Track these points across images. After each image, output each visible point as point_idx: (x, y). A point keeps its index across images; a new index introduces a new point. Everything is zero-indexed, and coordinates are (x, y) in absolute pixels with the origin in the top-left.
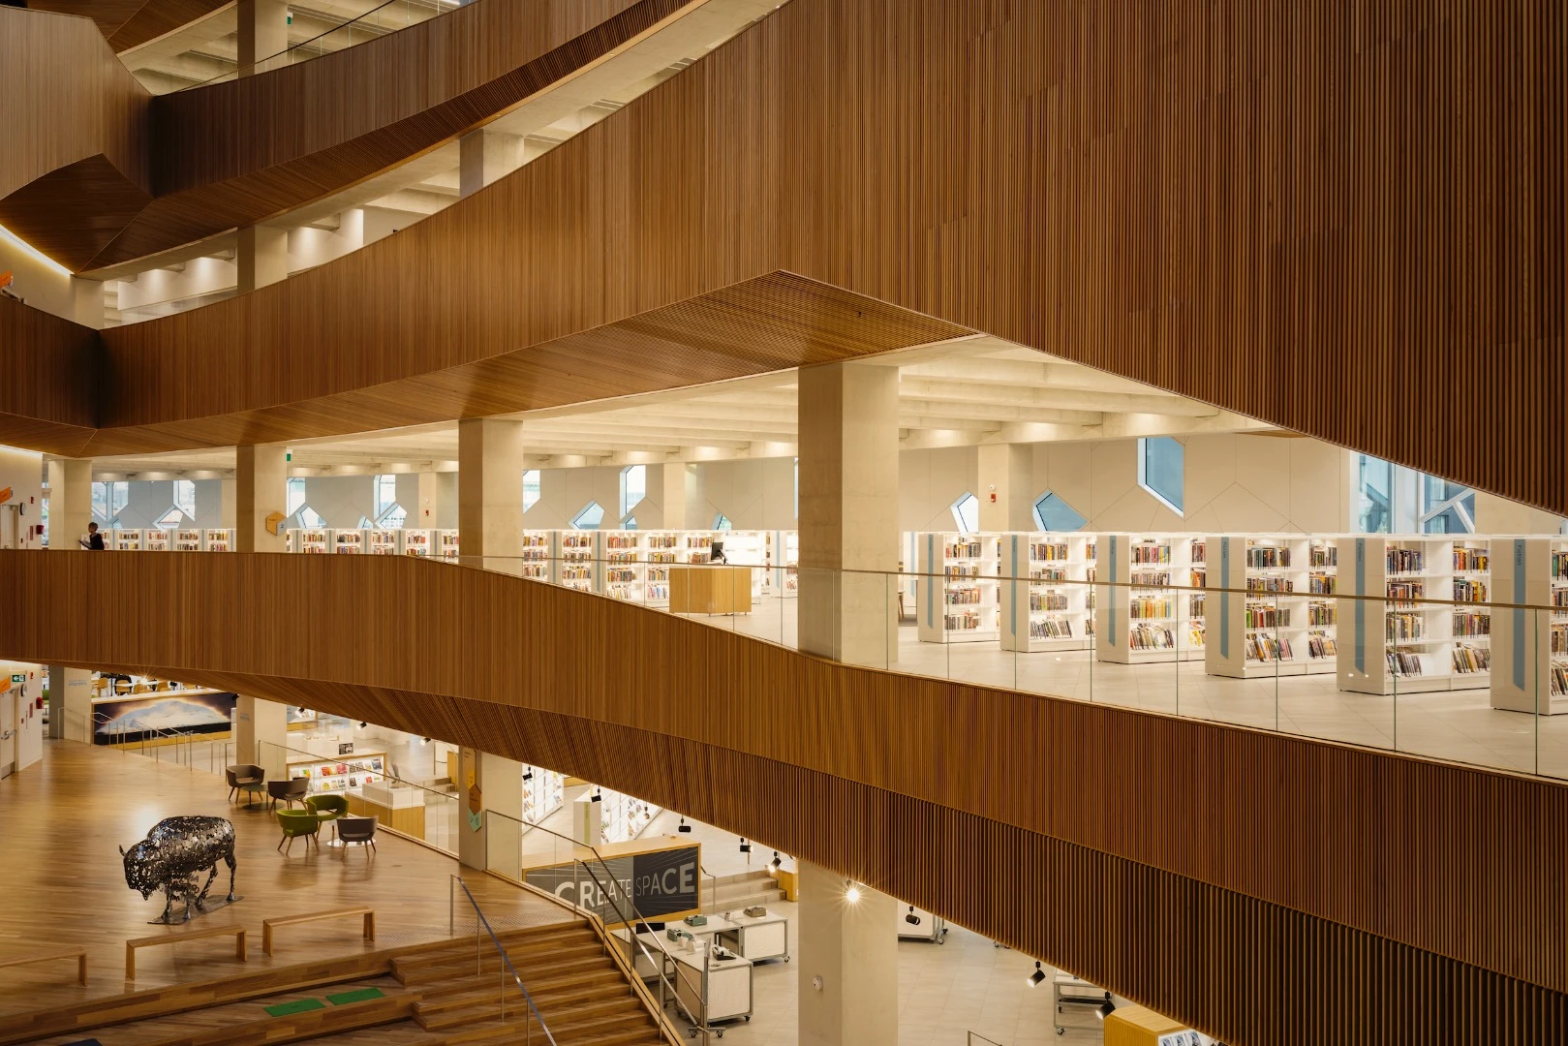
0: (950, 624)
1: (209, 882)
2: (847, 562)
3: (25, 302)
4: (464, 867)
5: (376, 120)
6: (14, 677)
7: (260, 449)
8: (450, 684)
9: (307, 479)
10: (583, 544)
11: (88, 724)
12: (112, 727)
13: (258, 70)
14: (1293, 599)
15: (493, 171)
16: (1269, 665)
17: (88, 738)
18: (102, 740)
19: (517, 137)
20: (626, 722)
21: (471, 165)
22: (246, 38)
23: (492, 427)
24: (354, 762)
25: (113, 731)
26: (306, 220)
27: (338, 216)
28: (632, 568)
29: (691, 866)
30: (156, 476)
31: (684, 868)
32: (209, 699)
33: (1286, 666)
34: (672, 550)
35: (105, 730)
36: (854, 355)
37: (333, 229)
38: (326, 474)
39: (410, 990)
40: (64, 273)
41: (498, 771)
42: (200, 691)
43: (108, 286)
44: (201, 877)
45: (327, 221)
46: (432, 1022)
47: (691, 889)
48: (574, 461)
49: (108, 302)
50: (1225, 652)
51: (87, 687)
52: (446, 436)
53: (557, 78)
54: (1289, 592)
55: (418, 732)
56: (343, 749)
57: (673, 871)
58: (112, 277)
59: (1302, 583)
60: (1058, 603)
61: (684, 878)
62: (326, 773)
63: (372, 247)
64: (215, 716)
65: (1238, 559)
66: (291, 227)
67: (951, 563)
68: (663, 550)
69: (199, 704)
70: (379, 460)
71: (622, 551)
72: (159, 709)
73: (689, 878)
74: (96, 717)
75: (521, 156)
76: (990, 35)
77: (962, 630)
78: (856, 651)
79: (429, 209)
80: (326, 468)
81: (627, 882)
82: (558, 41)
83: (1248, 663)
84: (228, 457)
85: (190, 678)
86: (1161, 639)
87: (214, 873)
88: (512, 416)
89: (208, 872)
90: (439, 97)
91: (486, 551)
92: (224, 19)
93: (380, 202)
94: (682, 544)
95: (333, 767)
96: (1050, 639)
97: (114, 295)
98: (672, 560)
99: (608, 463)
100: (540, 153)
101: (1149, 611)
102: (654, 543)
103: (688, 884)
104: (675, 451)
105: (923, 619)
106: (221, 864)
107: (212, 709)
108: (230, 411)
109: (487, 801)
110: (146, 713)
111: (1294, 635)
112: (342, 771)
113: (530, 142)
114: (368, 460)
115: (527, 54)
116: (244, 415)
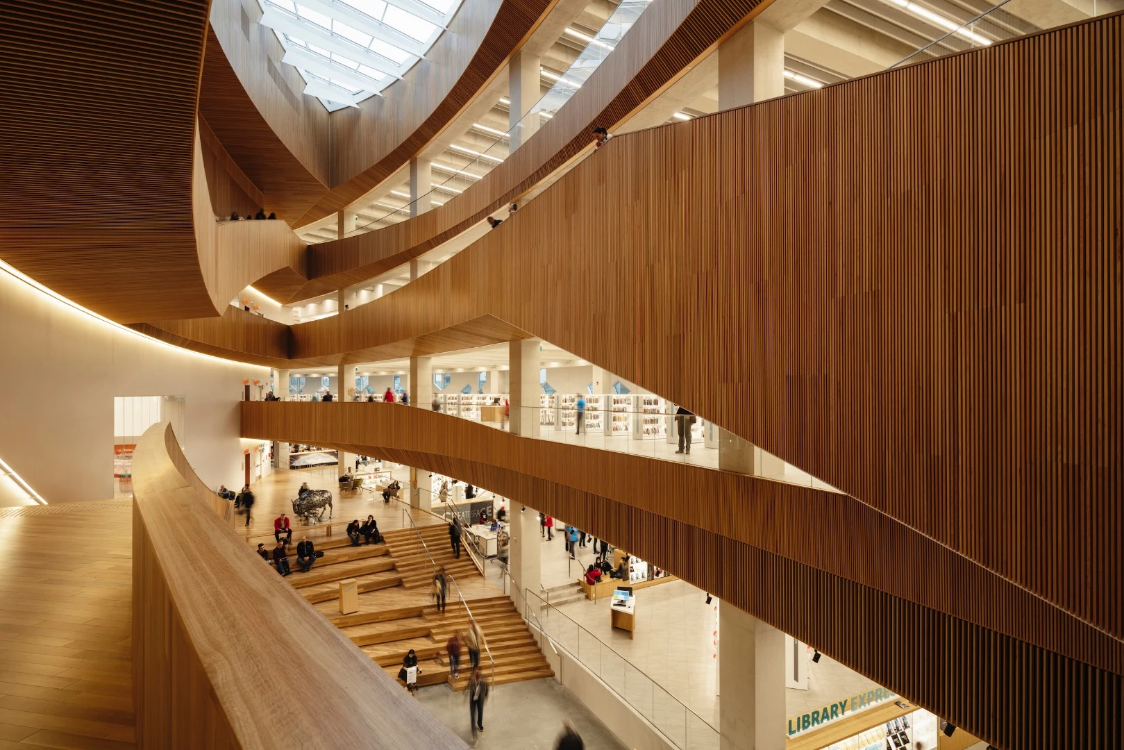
0: (564, 424)
1: (323, 512)
2: (523, 404)
3: (264, 316)
4: (412, 507)
5: (383, 256)
6: (261, 446)
7: (346, 366)
8: (405, 446)
9: (369, 376)
10: (453, 399)
11: (288, 462)
12: (296, 464)
13: (346, 236)
14: (659, 415)
15: (420, 274)
16: (652, 436)
17: (288, 467)
18: (293, 468)
19: (430, 262)
20: (459, 457)
21: (414, 271)
22: (341, 224)
23: (420, 359)
24: (380, 474)
25: (297, 465)
26: (363, 288)
27: (374, 287)
28: (471, 407)
29: (490, 507)
30: (315, 376)
31: (488, 508)
32: (332, 454)
33: (657, 436)
34: (485, 401)
35: (294, 464)
36: (523, 338)
37: (372, 291)
38: (375, 375)
39: (388, 545)
40: (278, 305)
41: (423, 474)
42: (330, 450)
43: (295, 309)
44: (320, 510)
45: (370, 288)
46: (394, 554)
47: (491, 515)
48: (460, 370)
49: (295, 314)
50: (638, 432)
51: (286, 449)
52: (407, 362)
53: (439, 244)
54: (658, 413)
55: (396, 462)
56: (376, 470)
57: (484, 509)
58: (296, 306)
59: (662, 411)
60: (596, 417)
61: (488, 511)
62: (370, 478)
63: (384, 297)
64: (333, 459)
65: (641, 402)
66: (357, 291)
67: (564, 404)
68: (482, 401)
69: (328, 455)
70: (393, 370)
71: (467, 401)
72: (313, 457)
73: (490, 511)
74: (291, 460)
75: (431, 267)
76: (536, 248)
77: (568, 426)
78: (525, 433)
79: (403, 284)
80: (375, 372)
81: (468, 512)
82: (439, 232)
83: (644, 435)
84: (336, 369)
85: (326, 446)
86: (624, 428)
87: (325, 509)
88: (428, 356)
89: (322, 509)
90: (403, 249)
91: (419, 401)
92: (334, 217)
93: (387, 282)
94: (488, 399)
95: (372, 476)
96: (592, 428)
97: (297, 312)
98: (484, 404)
99: (472, 371)
100: (437, 266)
101: (619, 419)
102: (479, 398)
103: (489, 513)
104: (494, 367)
105: (555, 424)
106: (327, 506)
107: (333, 457)
108: (334, 353)
109: (419, 486)
110: (309, 458)
111: (660, 427)
112: (375, 477)
113: (434, 263)
114: (388, 370)
115: (429, 236)
116: (341, 355)
